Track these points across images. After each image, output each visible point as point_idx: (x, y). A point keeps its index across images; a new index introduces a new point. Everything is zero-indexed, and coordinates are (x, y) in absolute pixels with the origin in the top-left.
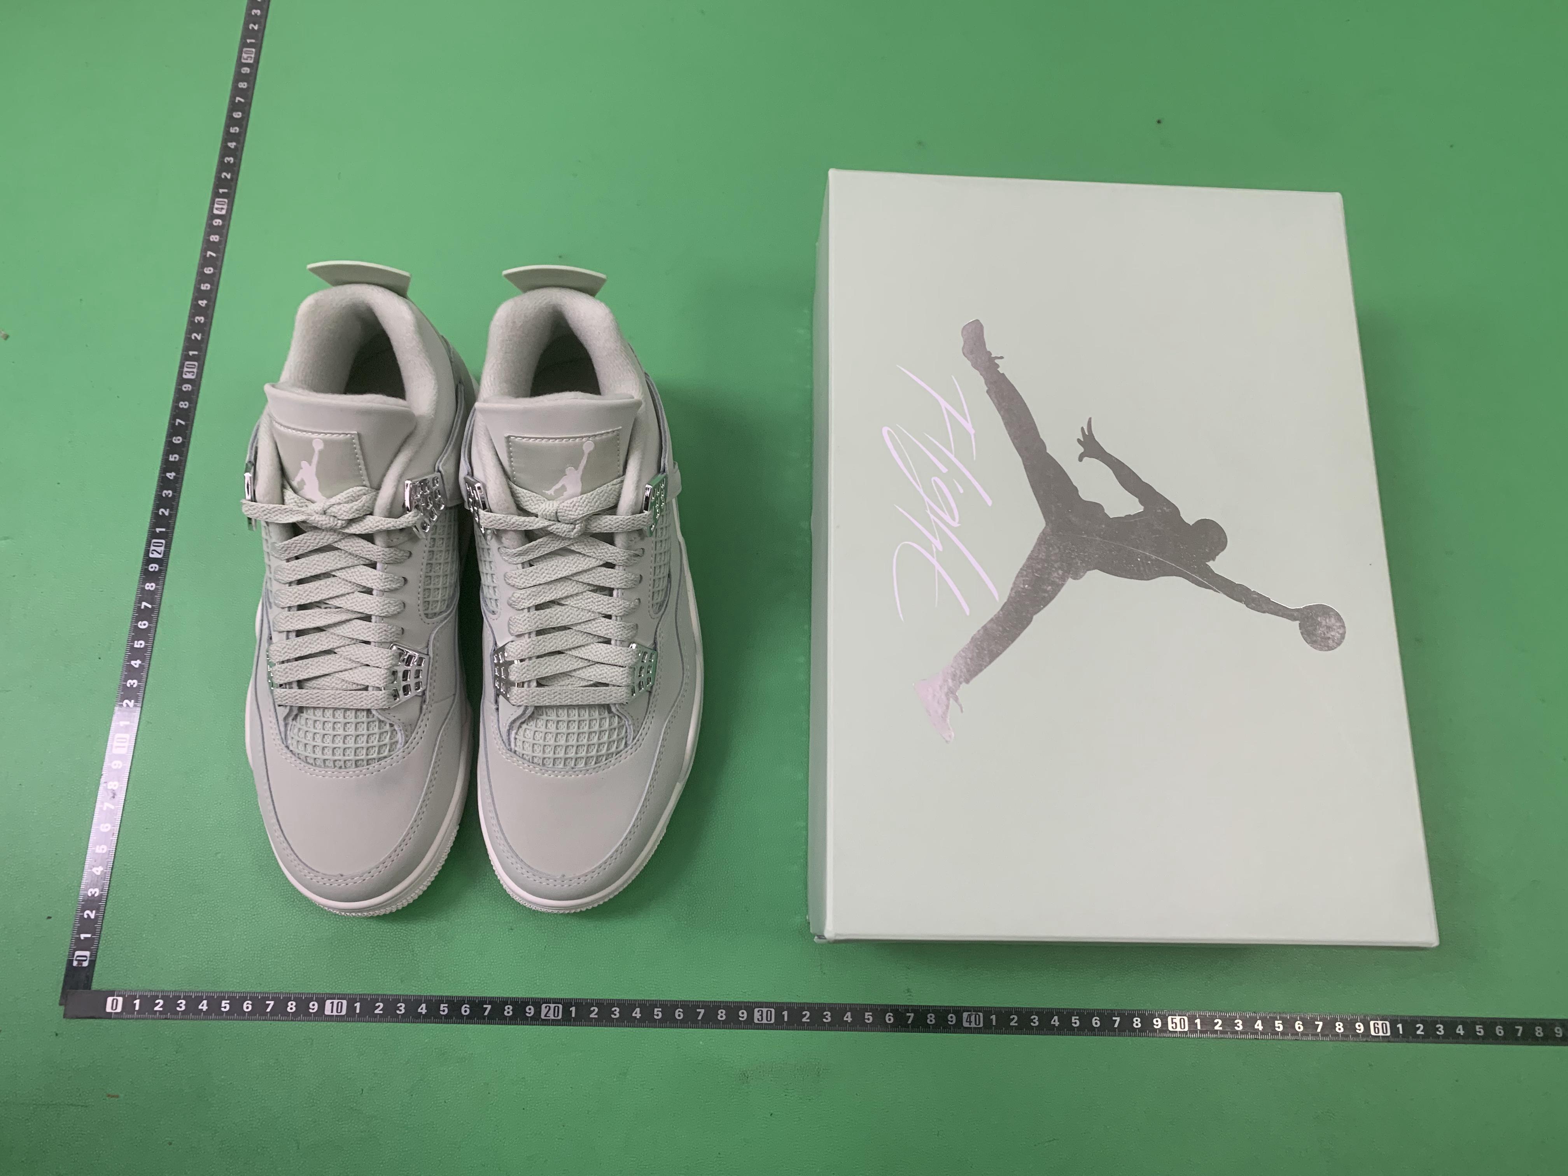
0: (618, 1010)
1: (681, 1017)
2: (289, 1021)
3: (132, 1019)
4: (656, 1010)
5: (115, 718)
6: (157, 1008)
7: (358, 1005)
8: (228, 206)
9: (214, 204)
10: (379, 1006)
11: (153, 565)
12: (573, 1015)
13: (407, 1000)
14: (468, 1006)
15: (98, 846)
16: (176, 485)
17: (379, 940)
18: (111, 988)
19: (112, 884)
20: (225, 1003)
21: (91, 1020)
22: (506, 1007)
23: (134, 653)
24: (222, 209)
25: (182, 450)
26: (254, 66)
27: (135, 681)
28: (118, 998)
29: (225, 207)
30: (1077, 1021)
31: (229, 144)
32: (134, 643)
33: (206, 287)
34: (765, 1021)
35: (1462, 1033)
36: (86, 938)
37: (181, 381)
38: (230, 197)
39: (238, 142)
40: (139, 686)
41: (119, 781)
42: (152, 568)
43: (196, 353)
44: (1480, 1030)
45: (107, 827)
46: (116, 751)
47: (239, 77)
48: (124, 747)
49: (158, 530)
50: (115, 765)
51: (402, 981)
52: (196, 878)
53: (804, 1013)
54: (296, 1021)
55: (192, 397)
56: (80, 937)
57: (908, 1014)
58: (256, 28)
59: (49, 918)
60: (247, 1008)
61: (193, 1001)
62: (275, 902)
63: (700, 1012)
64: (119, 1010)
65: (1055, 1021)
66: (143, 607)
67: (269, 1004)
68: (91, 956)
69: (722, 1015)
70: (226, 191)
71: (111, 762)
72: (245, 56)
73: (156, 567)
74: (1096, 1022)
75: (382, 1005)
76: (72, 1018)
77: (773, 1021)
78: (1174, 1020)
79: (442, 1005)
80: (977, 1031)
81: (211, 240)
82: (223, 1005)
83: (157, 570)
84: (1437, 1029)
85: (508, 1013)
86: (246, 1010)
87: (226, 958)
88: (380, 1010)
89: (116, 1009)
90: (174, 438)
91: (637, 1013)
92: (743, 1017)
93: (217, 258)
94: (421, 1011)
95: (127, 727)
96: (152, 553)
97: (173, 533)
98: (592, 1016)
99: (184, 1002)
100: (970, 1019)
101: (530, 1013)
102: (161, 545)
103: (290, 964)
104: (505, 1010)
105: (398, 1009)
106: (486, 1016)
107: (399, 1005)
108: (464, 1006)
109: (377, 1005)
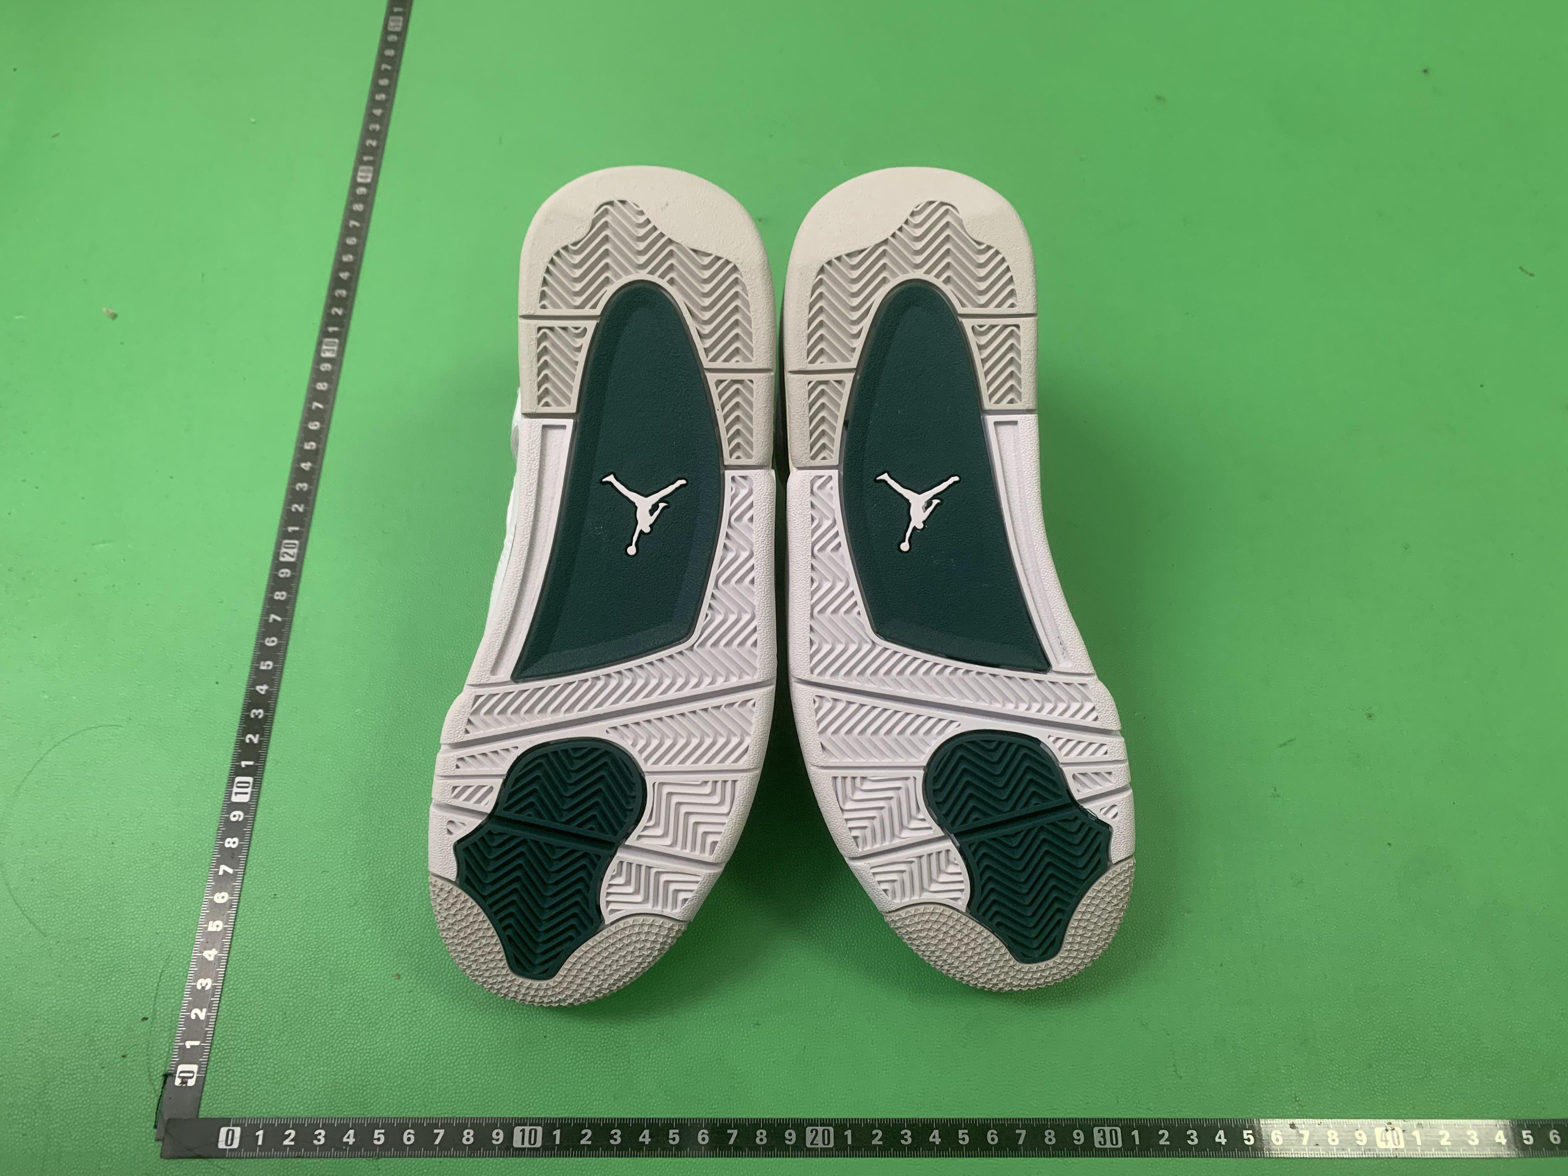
0: (909, 1133)
1: (996, 1142)
2: (464, 1157)
3: (252, 1157)
4: (960, 1132)
6: (287, 1142)
7: (557, 1133)
8: (374, 173)
9: (357, 173)
10: (586, 1134)
11: (284, 571)
12: (849, 1142)
13: (623, 1125)
14: (706, 1131)
15: (211, 923)
16: (312, 477)
17: (582, 1042)
18: (225, 1116)
19: (229, 972)
20: (379, 1134)
21: (197, 1160)
22: (758, 1132)
23: (260, 677)
24: (366, 177)
25: (320, 437)
26: (402, 34)
27: (261, 711)
28: (235, 1128)
29: (370, 175)
30: (1530, 1137)
31: (375, 111)
32: (259, 663)
33: (348, 258)
34: (1109, 1145)
36: (192, 1046)
37: (319, 360)
39: (384, 109)
40: (265, 717)
41: (239, 836)
42: (283, 573)
43: (336, 329)
45: (223, 897)
46: (235, 799)
47: (385, 44)
48: (246, 793)
49: (290, 529)
50: (235, 816)
51: (615, 1099)
52: (338, 962)
53: (1161, 1132)
54: (473, 1157)
55: (332, 378)
56: (185, 1046)
59: (145, 1019)
60: (409, 1139)
61: (335, 1131)
62: (442, 993)
63: (1021, 1134)
64: (236, 1145)
65: (1499, 1138)
66: (271, 621)
67: (439, 1134)
68: (199, 1072)
69: (1050, 1138)
70: (371, 158)
71: (229, 814)
72: (391, 24)
73: (287, 573)
74: (1554, 1137)
75: (590, 1133)
76: (172, 1158)
77: (1120, 1145)
81: (354, 208)
82: (376, 1136)
83: (288, 576)
85: (761, 1140)
86: (407, 1143)
87: (378, 1070)
88: (588, 1140)
89: (231, 1144)
90: (311, 424)
91: (935, 1137)
92: (1079, 1140)
93: (361, 228)
94: (643, 1140)
95: (248, 769)
96: (283, 557)
97: (308, 532)
98: (876, 1142)
99: (323, 1132)
100: (1385, 1137)
101: (790, 1140)
102: (293, 546)
103: (464, 1077)
104: (757, 1136)
105: (613, 1138)
106: (731, 1145)
107: (613, 1132)
108: (702, 1131)
109: (583, 1132)
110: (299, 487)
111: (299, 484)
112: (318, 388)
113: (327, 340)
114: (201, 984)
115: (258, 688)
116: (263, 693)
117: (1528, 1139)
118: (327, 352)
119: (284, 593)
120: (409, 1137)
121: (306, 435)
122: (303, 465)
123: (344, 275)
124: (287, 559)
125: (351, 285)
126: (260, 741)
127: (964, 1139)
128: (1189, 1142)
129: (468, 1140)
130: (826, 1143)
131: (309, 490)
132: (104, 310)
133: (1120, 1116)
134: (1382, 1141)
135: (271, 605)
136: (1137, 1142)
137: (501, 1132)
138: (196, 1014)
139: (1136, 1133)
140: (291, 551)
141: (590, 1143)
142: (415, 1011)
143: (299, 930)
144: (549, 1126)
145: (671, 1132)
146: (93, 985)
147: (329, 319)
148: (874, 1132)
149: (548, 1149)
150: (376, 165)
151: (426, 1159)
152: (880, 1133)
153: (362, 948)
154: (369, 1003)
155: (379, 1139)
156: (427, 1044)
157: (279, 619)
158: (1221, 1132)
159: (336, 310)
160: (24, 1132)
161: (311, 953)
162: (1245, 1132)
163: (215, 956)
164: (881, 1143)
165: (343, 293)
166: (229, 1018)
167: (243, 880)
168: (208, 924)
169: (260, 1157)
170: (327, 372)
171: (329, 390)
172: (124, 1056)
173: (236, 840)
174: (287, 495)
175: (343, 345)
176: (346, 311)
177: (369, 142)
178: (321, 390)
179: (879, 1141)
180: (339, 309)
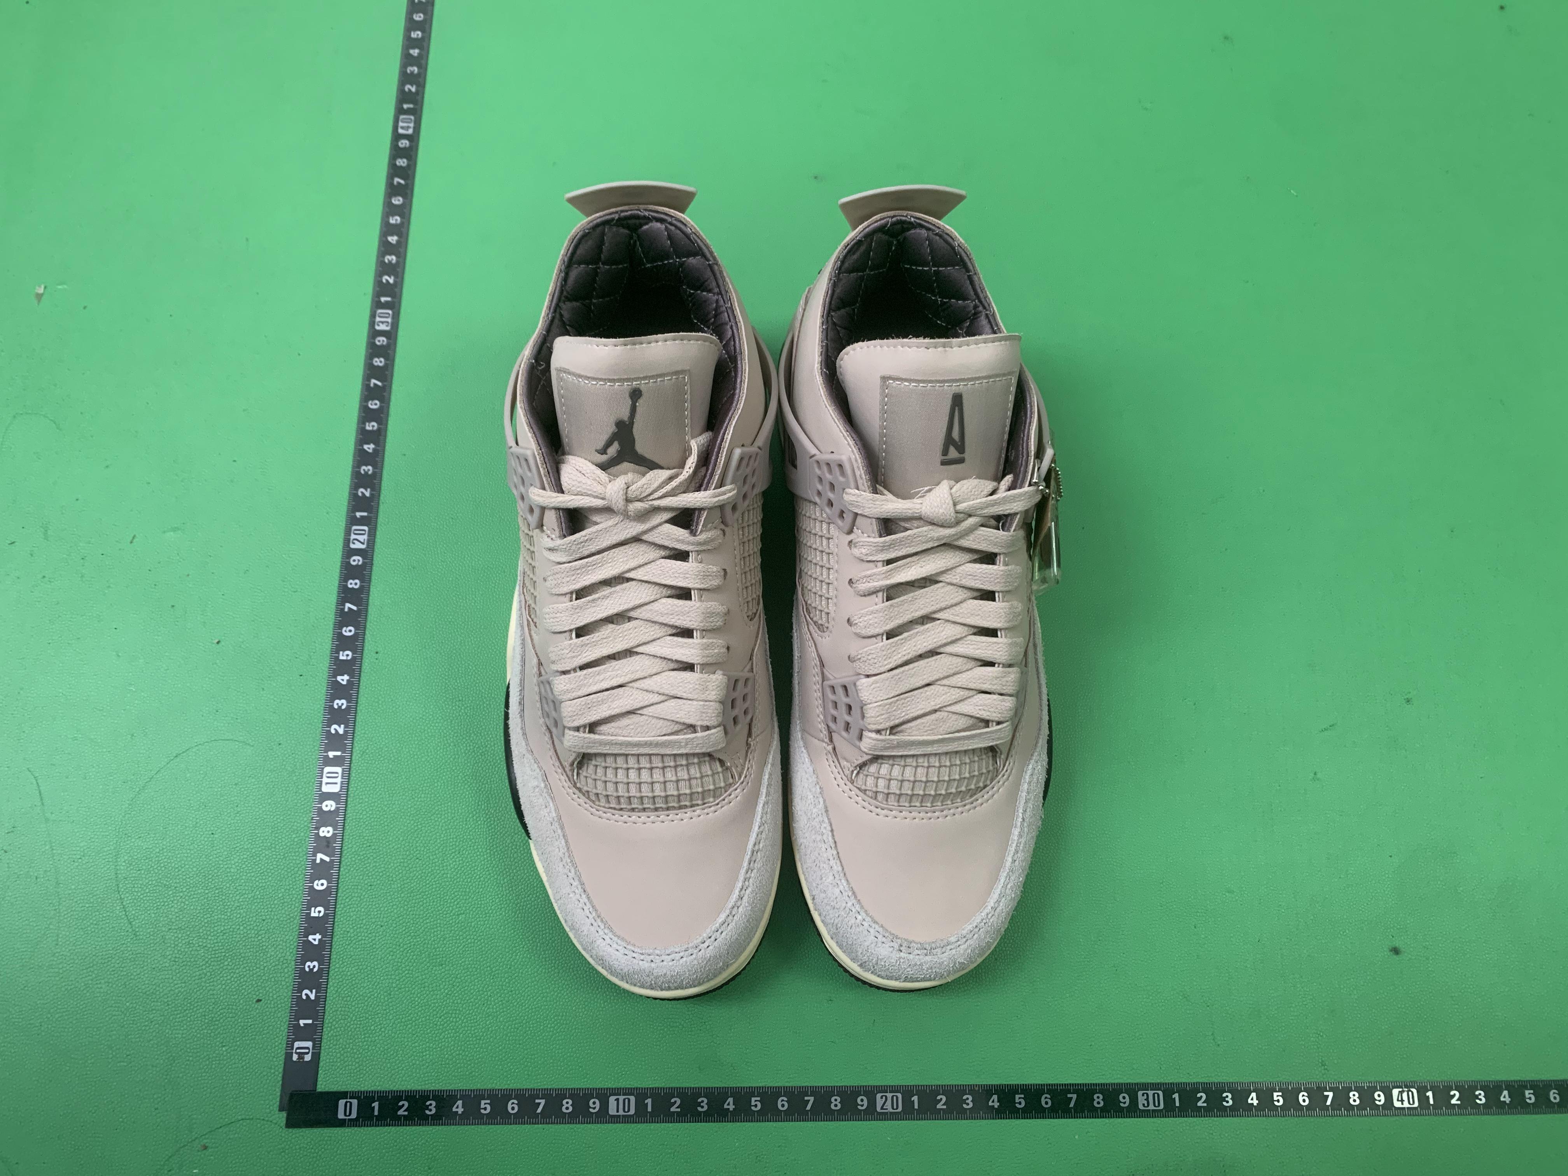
110: (364, 470)
111: (364, 467)
112: (376, 364)
113: (380, 311)
114: (309, 966)
115: (339, 678)
116: (344, 683)
117: (1530, 1098)
118: (381, 324)
119: (357, 581)
121: (366, 415)
122: (366, 447)
123: (393, 239)
124: (358, 546)
125: (400, 250)
126: (345, 732)
127: (1020, 1103)
128: (1225, 1103)
129: (567, 1108)
130: (895, 1107)
131: (374, 473)
133: (1162, 1081)
134: (1398, 1100)
135: (345, 594)
136: (1177, 1104)
138: (306, 994)
139: (1176, 1096)
140: (361, 538)
141: (679, 1110)
142: (511, 991)
143: (396, 916)
144: (641, 1094)
145: (753, 1099)
146: (208, 969)
147: (381, 289)
148: (939, 1098)
149: (641, 1116)
150: (417, 113)
151: (529, 1126)
152: (944, 1099)
153: (457, 933)
154: (467, 984)
156: (524, 1022)
157: (355, 608)
158: (1254, 1095)
159: (386, 277)
160: (156, 1106)
161: (409, 938)
162: (1275, 1094)
163: (320, 941)
164: (945, 1107)
165: (393, 258)
166: (337, 999)
167: (339, 867)
168: (310, 910)
169: (377, 1125)
170: (382, 346)
171: (386, 365)
172: (242, 1035)
173: (330, 829)
174: (352, 479)
175: (396, 317)
176: (398, 280)
177: (407, 87)
178: (378, 366)
179: (943, 1105)
180: (390, 277)
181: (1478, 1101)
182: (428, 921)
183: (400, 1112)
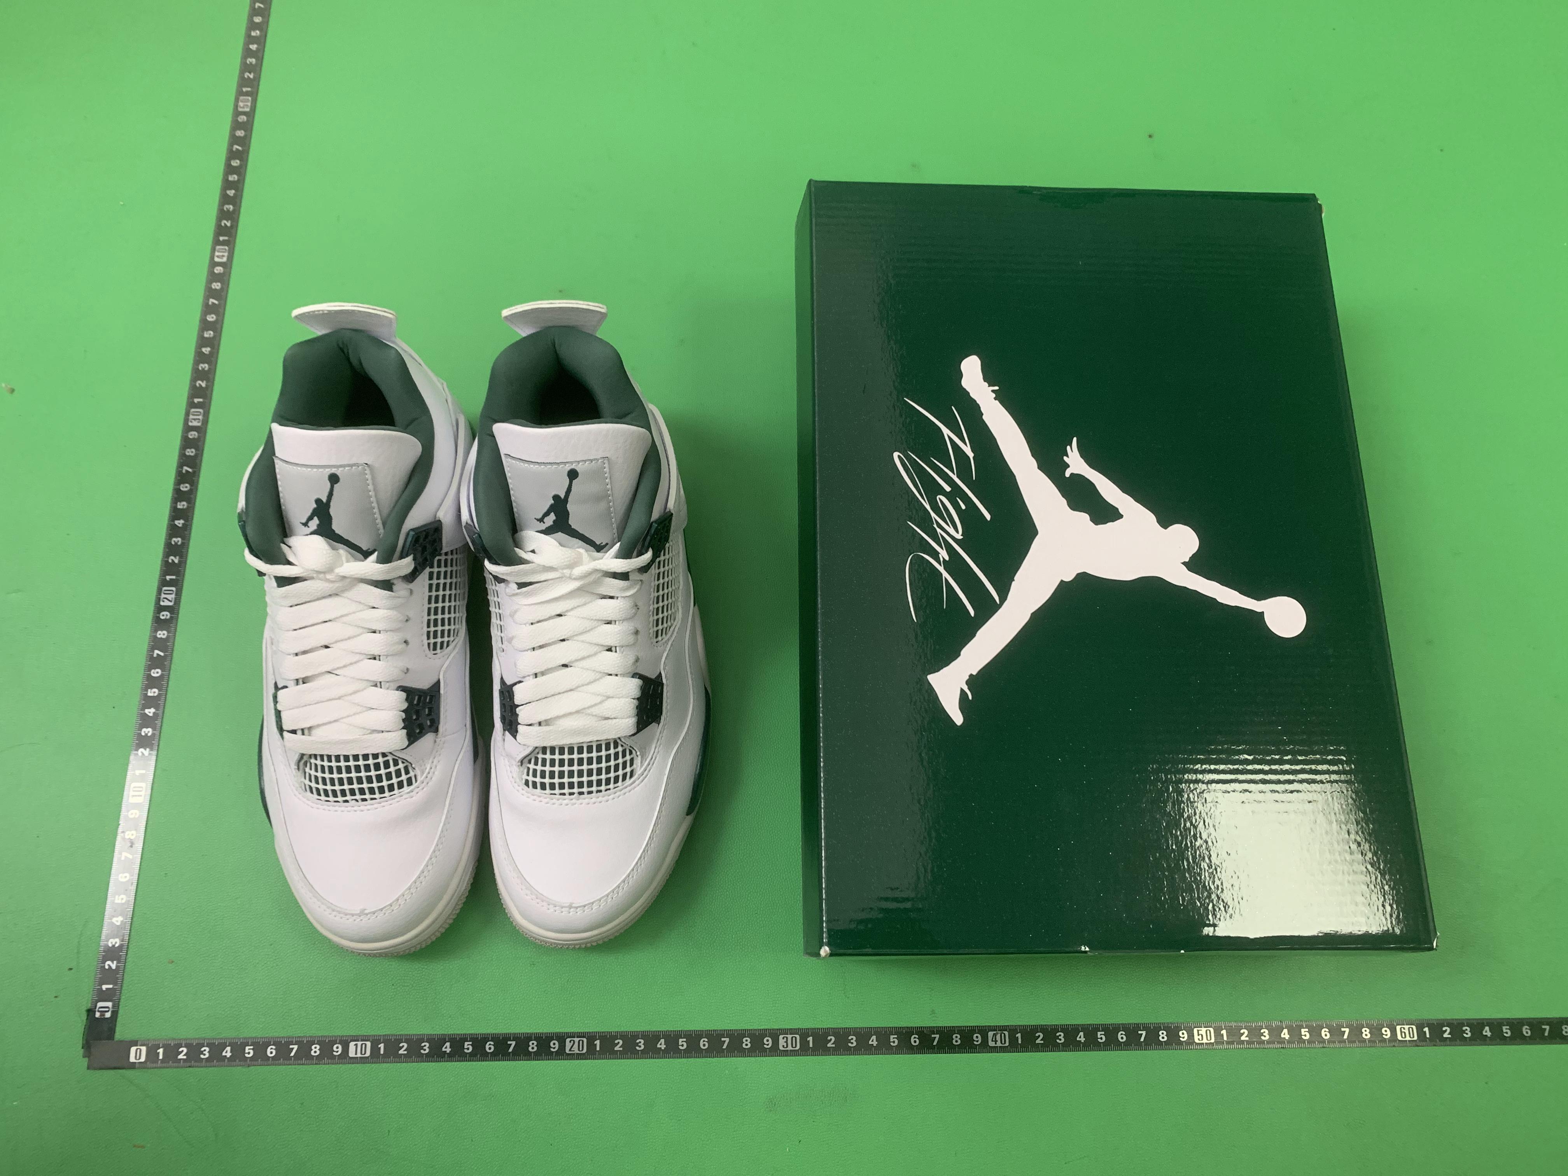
0: (642, 1041)
1: (706, 1047)
2: (313, 1064)
3: (155, 1068)
4: (681, 1040)
5: (130, 767)
7: (382, 1046)
8: (229, 253)
9: (214, 252)
10: (403, 1046)
11: (165, 613)
12: (598, 1049)
13: (430, 1039)
14: (492, 1043)
15: (117, 896)
16: (185, 532)
18: (135, 1038)
19: (133, 933)
20: (249, 1049)
21: (116, 1071)
22: (531, 1043)
23: (148, 702)
24: (223, 256)
25: (189, 497)
26: (251, 114)
27: (150, 729)
28: (141, 1047)
29: (226, 254)
30: (1103, 1036)
31: (228, 192)
32: (147, 691)
33: (208, 334)
34: (790, 1048)
35: (1489, 1034)
36: (107, 989)
37: (187, 428)
38: (230, 244)
39: (237, 190)
40: (153, 734)
41: (136, 830)
42: (163, 615)
43: (201, 400)
44: (1507, 1031)
45: (126, 877)
46: (132, 800)
47: (236, 125)
48: (141, 796)
49: (168, 578)
50: (132, 814)
51: (425, 1021)
54: (320, 1064)
55: (198, 444)
56: (102, 989)
57: (933, 1036)
58: (251, 76)
59: (71, 969)
60: (271, 1053)
61: (216, 1048)
63: (725, 1041)
64: (143, 1059)
65: (1081, 1038)
66: (155, 655)
67: (293, 1049)
68: (113, 1006)
69: (747, 1043)
70: (226, 238)
71: (128, 811)
72: (241, 104)
73: (167, 615)
74: (1122, 1037)
75: (406, 1045)
76: (95, 1069)
77: (798, 1047)
78: (1200, 1033)
79: (466, 1043)
80: (1003, 1049)
81: (213, 287)
82: (247, 1051)
83: (168, 617)
84: (1464, 1032)
85: (533, 1048)
86: (270, 1055)
87: (248, 1003)
88: (404, 1051)
89: (140, 1058)
90: (182, 485)
91: (662, 1044)
92: (768, 1045)
93: (219, 304)
94: (445, 1050)
95: (142, 775)
96: (163, 601)
97: (183, 580)
98: (616, 1049)
99: (207, 1049)
100: (996, 1039)
101: (554, 1048)
102: (171, 592)
104: (529, 1046)
105: (423, 1049)
106: (510, 1053)
107: (423, 1044)
108: (488, 1043)
109: (401, 1045)
110: (174, 541)
111: (174, 539)
112: (187, 454)
113: (193, 410)
114: (112, 943)
115: (147, 711)
116: (151, 715)
117: (1101, 1038)
118: (193, 421)
119: (165, 632)
120: (271, 1051)
121: (178, 495)
122: (177, 522)
123: (206, 350)
124: (166, 603)
125: (212, 359)
126: (150, 754)
127: (682, 1045)
128: (850, 1044)
129: (315, 1052)
130: (581, 1049)
131: (183, 543)
132: (3, 385)
133: (801, 1027)
134: (992, 1041)
135: (156, 643)
136: (811, 1045)
137: (340, 1047)
138: (109, 965)
139: (811, 1038)
140: (169, 597)
141: (406, 1052)
144: (376, 1041)
147: (195, 391)
148: (617, 1041)
149: (375, 1057)
151: (285, 1067)
152: (621, 1042)
155: (249, 1053)
157: (162, 654)
158: (874, 1037)
159: (200, 382)
161: (195, 918)
162: (892, 1037)
163: (122, 921)
164: (621, 1049)
165: (206, 366)
166: (134, 967)
167: (140, 863)
168: (115, 897)
169: (160, 1068)
170: (194, 439)
171: (196, 455)
172: (56, 997)
173: (134, 832)
174: (164, 548)
175: (206, 415)
176: (209, 384)
177: (224, 222)
178: (190, 456)
179: (620, 1047)
180: (203, 382)
181: (1058, 1041)
182: (210, 904)
183: (180, 1057)
